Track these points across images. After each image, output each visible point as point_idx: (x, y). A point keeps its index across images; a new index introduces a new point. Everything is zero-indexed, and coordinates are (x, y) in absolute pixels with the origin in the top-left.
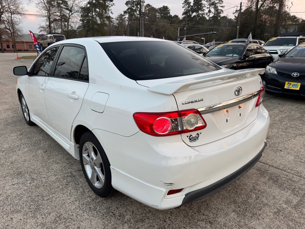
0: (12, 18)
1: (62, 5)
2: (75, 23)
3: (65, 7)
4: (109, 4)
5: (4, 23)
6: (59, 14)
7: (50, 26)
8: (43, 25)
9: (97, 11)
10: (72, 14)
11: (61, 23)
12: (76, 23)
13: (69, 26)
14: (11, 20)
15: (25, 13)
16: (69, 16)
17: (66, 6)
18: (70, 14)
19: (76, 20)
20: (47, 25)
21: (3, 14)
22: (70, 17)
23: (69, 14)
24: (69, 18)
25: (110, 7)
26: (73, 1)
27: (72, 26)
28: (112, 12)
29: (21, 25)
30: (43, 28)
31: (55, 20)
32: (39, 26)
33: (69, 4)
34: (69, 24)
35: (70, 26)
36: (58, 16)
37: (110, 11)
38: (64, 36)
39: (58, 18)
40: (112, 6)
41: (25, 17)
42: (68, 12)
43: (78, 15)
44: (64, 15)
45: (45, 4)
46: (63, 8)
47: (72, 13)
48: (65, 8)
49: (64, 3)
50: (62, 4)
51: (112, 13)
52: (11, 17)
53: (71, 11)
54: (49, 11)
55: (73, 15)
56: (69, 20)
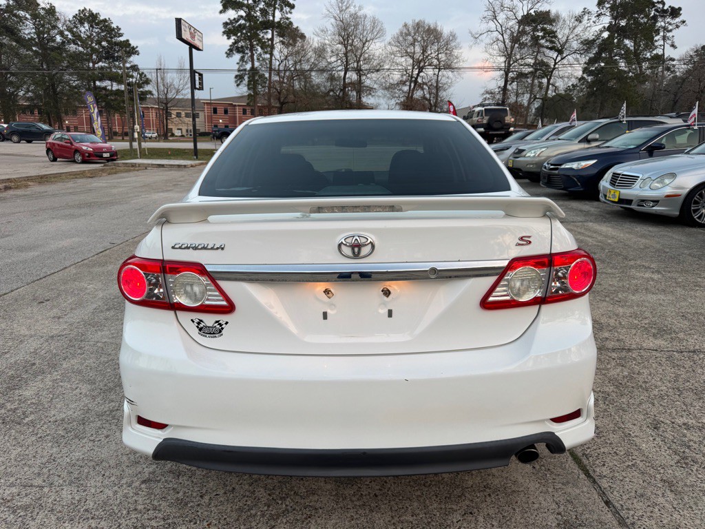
0: (440, 78)
1: (542, 42)
2: (566, 79)
3: (548, 44)
4: (670, 24)
5: (423, 89)
6: (531, 61)
7: (504, 89)
8: (491, 88)
9: (626, 45)
10: (562, 59)
11: (533, 81)
12: (568, 78)
13: (550, 86)
14: (437, 82)
15: (461, 65)
16: (556, 64)
17: (552, 42)
18: (559, 58)
19: (570, 71)
20: (499, 87)
21: (422, 71)
22: (557, 66)
23: (555, 60)
24: (554, 69)
25: (671, 31)
26: (570, 29)
27: (556, 87)
28: (673, 42)
29: (450, 90)
30: (492, 93)
31: (521, 75)
32: (483, 91)
33: (560, 36)
34: (551, 81)
35: (553, 85)
36: (528, 65)
37: (668, 41)
38: (508, 109)
39: (527, 70)
40: (678, 27)
41: (459, 74)
42: (554, 54)
43: (577, 60)
44: (543, 64)
45: (504, 43)
46: (543, 47)
47: (564, 55)
48: (547, 47)
49: (549, 36)
50: (543, 37)
51: (673, 46)
52: (438, 76)
53: (560, 52)
54: (509, 56)
55: (565, 61)
56: (552, 72)
